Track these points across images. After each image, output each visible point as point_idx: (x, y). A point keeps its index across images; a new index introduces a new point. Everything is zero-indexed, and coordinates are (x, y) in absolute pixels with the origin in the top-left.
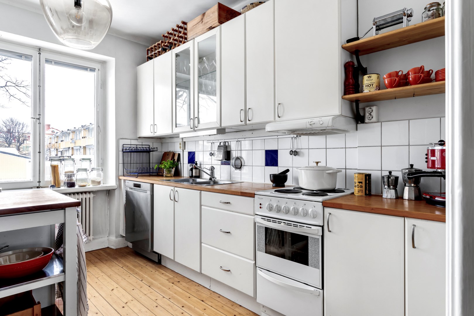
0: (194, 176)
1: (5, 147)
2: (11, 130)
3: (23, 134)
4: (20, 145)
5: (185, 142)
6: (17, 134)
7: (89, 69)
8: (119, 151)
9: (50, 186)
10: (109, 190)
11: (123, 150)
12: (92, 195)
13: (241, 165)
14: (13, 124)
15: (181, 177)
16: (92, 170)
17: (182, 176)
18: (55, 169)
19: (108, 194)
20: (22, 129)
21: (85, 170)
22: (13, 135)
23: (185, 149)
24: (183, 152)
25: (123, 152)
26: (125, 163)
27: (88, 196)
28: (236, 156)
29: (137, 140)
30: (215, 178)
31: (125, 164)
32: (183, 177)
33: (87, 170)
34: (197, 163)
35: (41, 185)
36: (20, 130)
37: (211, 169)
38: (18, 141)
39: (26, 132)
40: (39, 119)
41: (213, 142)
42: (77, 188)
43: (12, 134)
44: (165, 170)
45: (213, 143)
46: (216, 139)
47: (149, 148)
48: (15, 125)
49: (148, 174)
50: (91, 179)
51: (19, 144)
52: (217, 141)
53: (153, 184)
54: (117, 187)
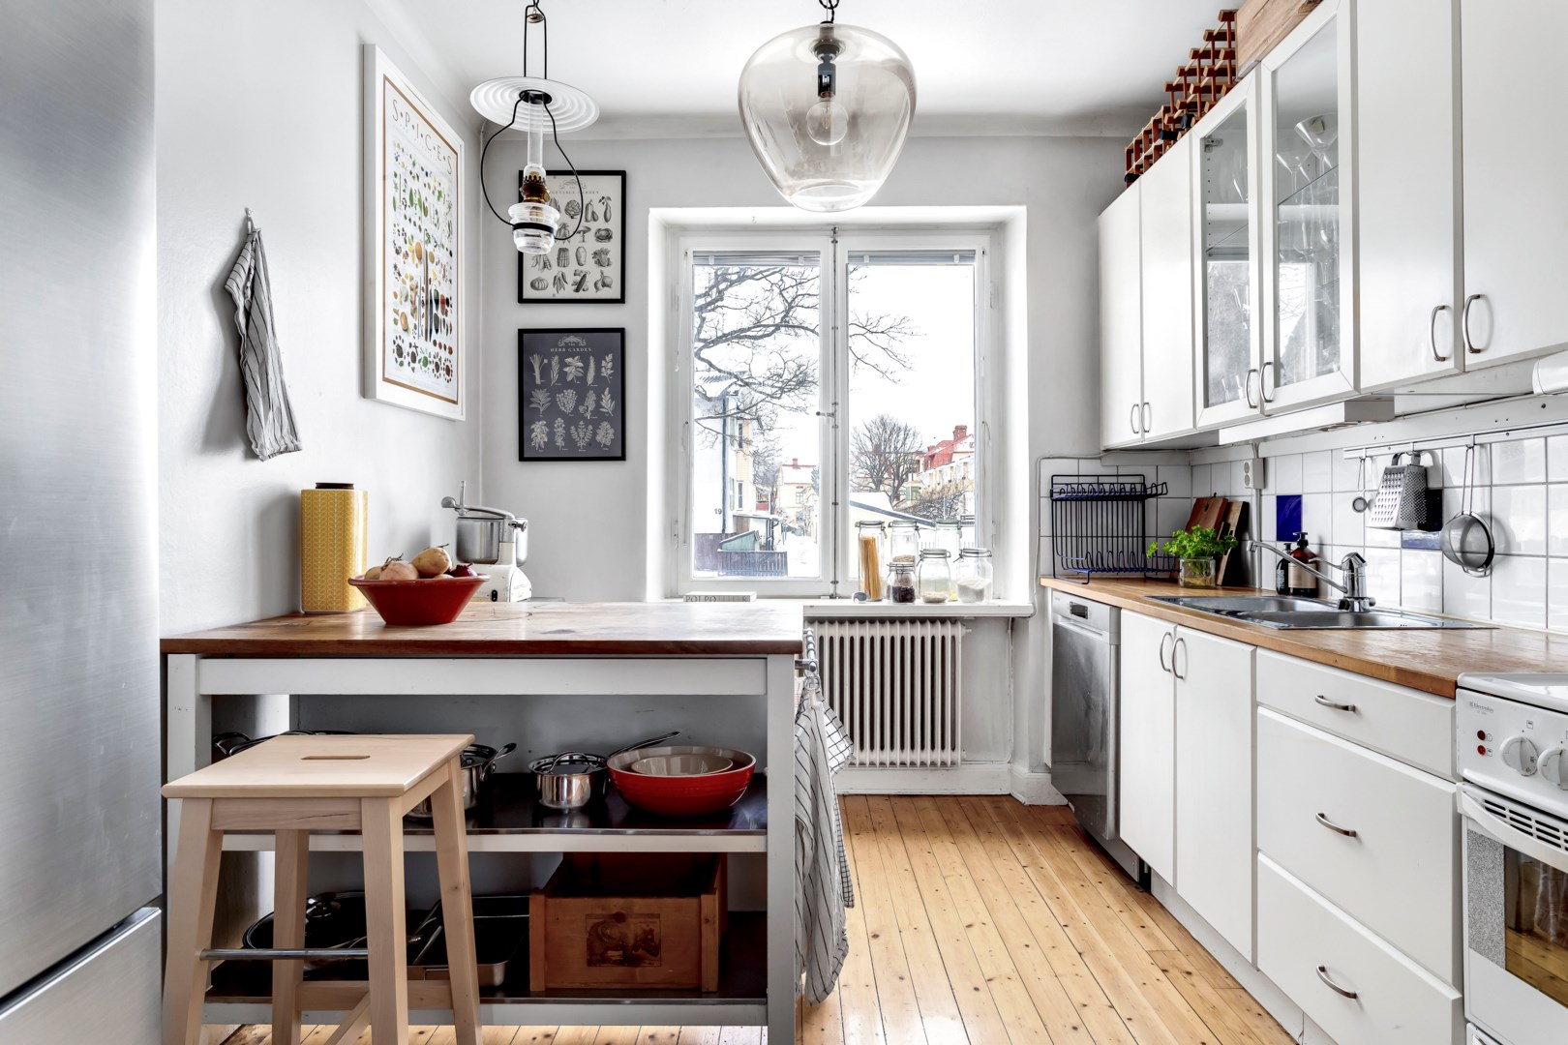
0: (1294, 589)
1: (870, 491)
2: (883, 447)
3: (906, 454)
4: (900, 485)
5: (1264, 459)
6: (893, 456)
7: (957, 257)
8: (1040, 497)
9: (853, 595)
10: (1013, 619)
11: (1052, 492)
12: (959, 631)
13: (1487, 550)
14: (885, 430)
15: (1253, 590)
16: (961, 556)
17: (1257, 586)
18: (868, 547)
19: (1010, 631)
20: (904, 444)
21: (943, 554)
22: (886, 459)
23: (1265, 485)
24: (1261, 495)
25: (1053, 500)
26: (1059, 534)
27: (948, 631)
28: (1467, 512)
29: (1100, 458)
30: (1367, 601)
31: (1059, 539)
32: (1261, 590)
33: (948, 554)
34: (1306, 537)
35: (839, 592)
36: (899, 446)
37: (1346, 566)
38: (897, 475)
39: (912, 451)
40: (833, 415)
41: (1370, 452)
42: (918, 606)
43: (882, 458)
44: (1182, 561)
45: (1371, 457)
46: (1380, 441)
47: (1143, 484)
48: (889, 432)
49: (1139, 575)
50: (959, 582)
51: (897, 481)
52: (1385, 450)
53: (1121, 608)
54: (1032, 611)
